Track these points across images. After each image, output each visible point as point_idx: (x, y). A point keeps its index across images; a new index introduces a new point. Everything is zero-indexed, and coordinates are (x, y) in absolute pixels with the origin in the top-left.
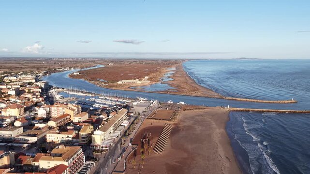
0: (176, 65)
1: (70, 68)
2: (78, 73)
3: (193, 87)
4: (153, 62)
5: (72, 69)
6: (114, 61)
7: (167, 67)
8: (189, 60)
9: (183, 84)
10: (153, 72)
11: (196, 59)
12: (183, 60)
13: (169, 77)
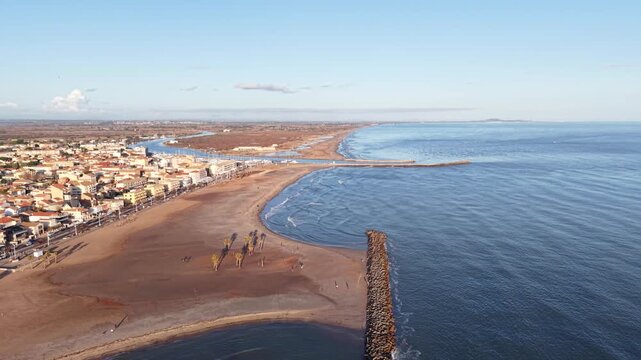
1: (159, 135)
2: (177, 142)
5: (163, 137)
6: (233, 126)
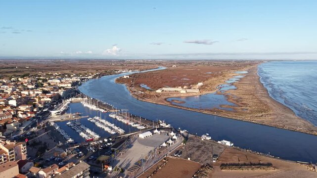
0: (249, 67)
2: (128, 77)
3: (261, 102)
4: (224, 63)
6: (180, 63)
7: (237, 70)
8: (269, 61)
9: (247, 97)
10: (215, 76)
11: (278, 60)
12: (261, 61)
13: (232, 84)
